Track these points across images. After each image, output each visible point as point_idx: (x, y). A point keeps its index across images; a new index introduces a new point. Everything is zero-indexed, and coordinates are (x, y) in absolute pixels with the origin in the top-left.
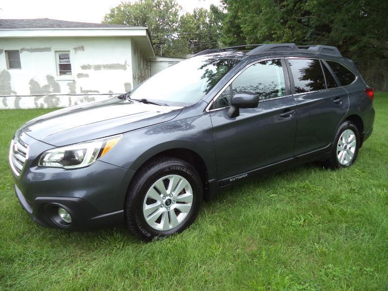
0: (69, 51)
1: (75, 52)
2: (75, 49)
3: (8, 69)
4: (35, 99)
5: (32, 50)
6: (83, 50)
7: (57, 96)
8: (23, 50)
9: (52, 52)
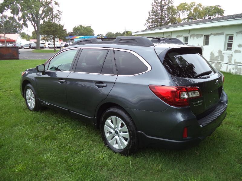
0: (233, 35)
1: (236, 35)
2: (237, 33)
3: (204, 45)
5: (215, 35)
7: (221, 64)
8: (211, 34)
9: (225, 35)
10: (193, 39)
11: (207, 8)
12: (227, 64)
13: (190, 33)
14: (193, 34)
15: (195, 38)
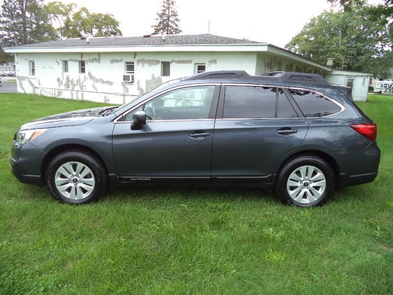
0: (205, 64)
1: (209, 65)
2: (210, 62)
3: (162, 76)
4: (176, 102)
5: (179, 62)
6: (216, 63)
7: (191, 101)
8: (173, 61)
9: (193, 64)
10: (143, 66)
11: (94, 16)
12: (199, 102)
13: (136, 57)
14: (142, 59)
15: (146, 65)
